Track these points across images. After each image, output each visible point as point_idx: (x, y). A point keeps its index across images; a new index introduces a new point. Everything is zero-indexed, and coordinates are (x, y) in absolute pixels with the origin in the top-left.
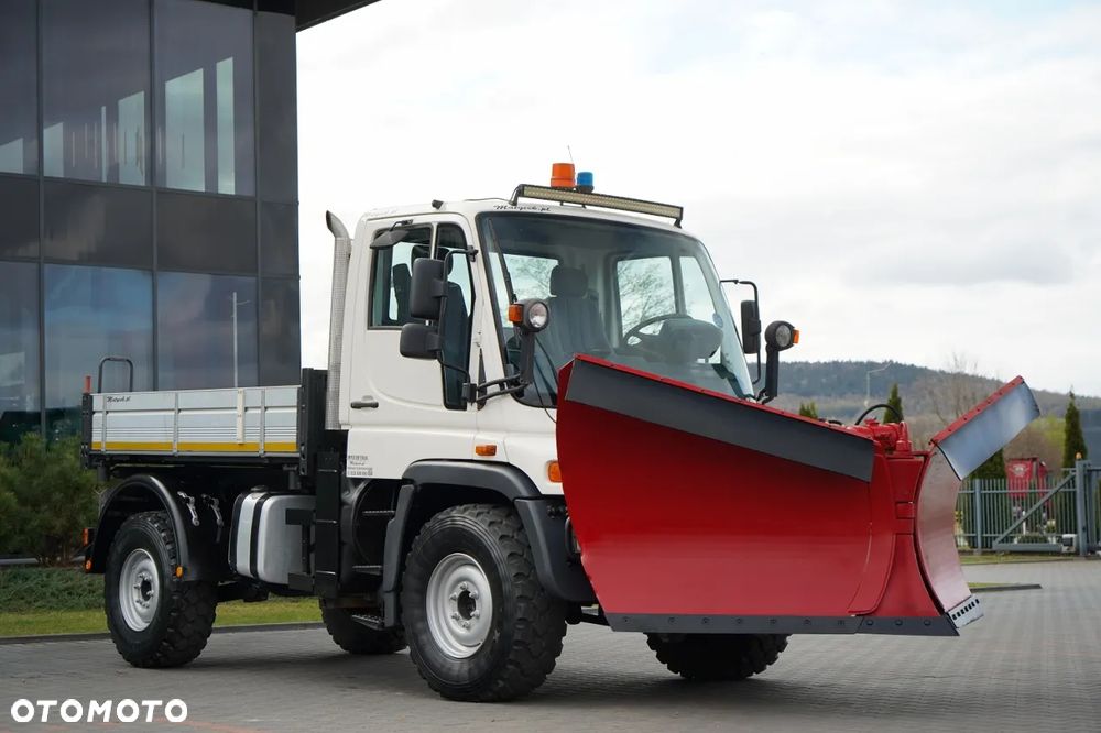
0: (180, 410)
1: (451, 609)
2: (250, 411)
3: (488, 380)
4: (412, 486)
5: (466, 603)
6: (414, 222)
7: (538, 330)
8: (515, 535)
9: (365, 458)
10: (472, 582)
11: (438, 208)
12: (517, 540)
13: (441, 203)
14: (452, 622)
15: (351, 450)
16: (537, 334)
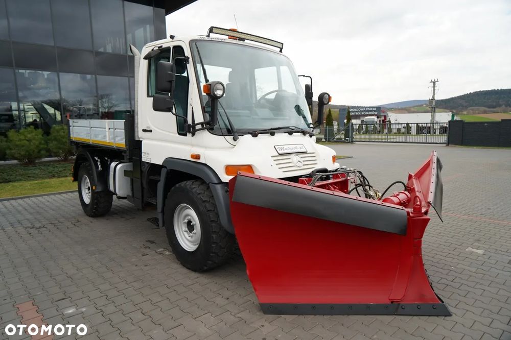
0: (91, 127)
1: (185, 228)
2: (111, 130)
3: (196, 122)
4: (166, 169)
5: (190, 226)
6: (163, 47)
7: (219, 97)
8: (211, 200)
9: (148, 154)
10: (192, 217)
11: (173, 39)
12: (212, 203)
13: (174, 37)
14: (185, 233)
15: (143, 149)
16: (219, 99)
